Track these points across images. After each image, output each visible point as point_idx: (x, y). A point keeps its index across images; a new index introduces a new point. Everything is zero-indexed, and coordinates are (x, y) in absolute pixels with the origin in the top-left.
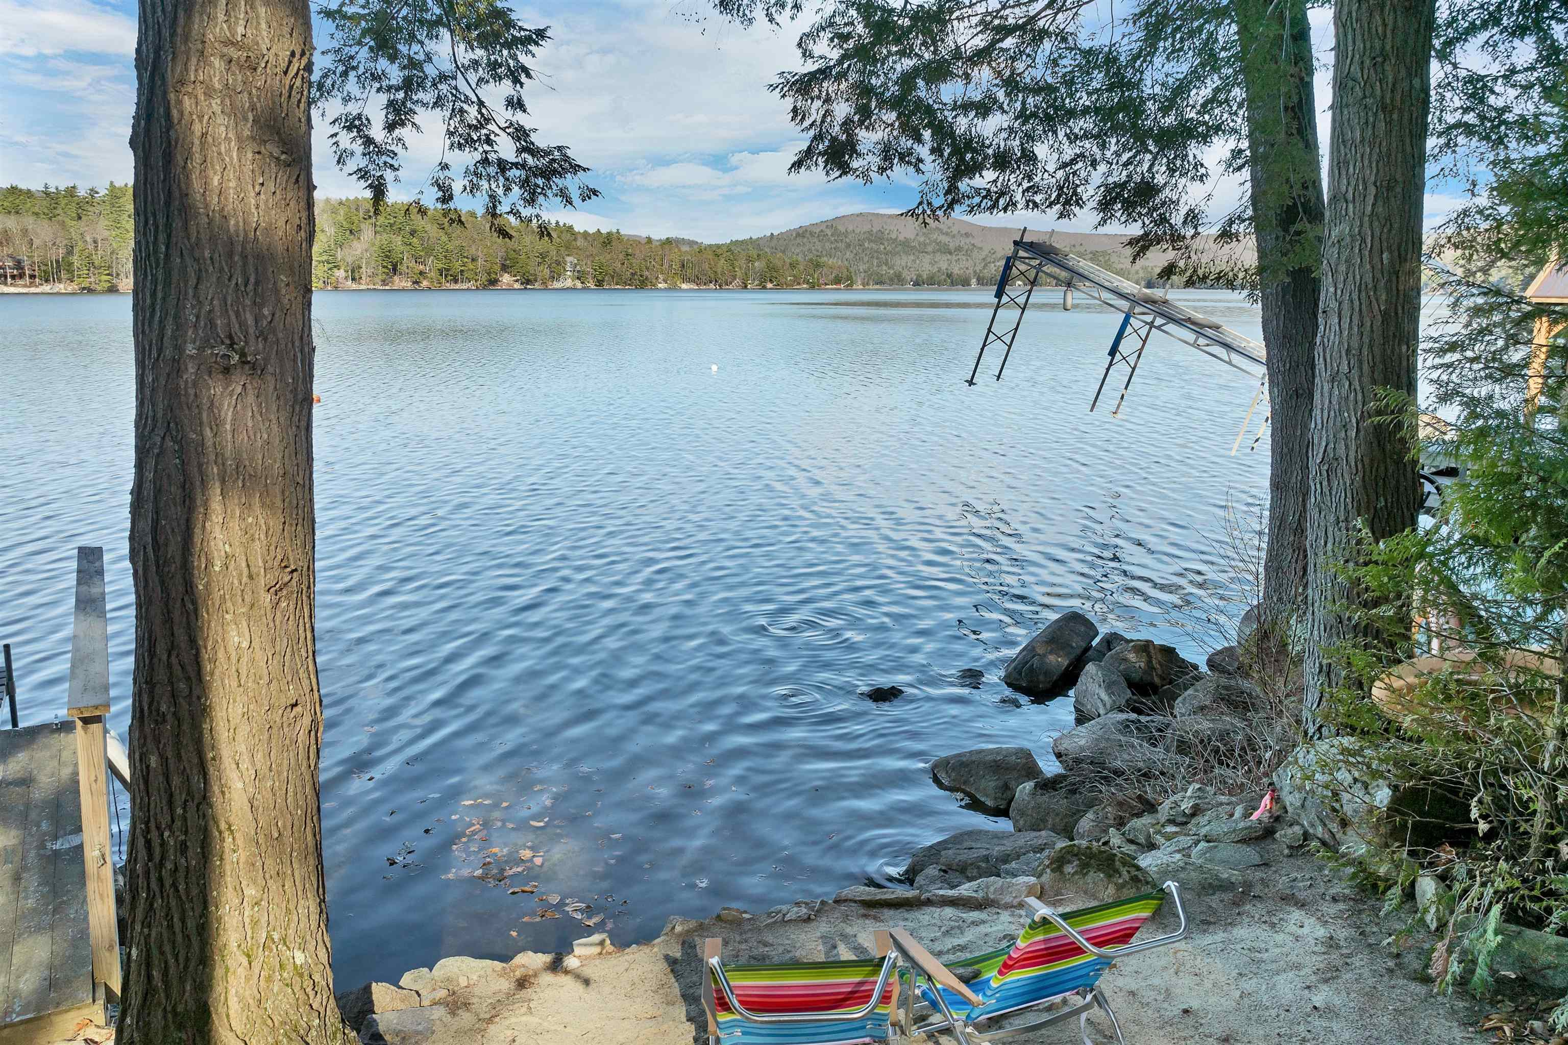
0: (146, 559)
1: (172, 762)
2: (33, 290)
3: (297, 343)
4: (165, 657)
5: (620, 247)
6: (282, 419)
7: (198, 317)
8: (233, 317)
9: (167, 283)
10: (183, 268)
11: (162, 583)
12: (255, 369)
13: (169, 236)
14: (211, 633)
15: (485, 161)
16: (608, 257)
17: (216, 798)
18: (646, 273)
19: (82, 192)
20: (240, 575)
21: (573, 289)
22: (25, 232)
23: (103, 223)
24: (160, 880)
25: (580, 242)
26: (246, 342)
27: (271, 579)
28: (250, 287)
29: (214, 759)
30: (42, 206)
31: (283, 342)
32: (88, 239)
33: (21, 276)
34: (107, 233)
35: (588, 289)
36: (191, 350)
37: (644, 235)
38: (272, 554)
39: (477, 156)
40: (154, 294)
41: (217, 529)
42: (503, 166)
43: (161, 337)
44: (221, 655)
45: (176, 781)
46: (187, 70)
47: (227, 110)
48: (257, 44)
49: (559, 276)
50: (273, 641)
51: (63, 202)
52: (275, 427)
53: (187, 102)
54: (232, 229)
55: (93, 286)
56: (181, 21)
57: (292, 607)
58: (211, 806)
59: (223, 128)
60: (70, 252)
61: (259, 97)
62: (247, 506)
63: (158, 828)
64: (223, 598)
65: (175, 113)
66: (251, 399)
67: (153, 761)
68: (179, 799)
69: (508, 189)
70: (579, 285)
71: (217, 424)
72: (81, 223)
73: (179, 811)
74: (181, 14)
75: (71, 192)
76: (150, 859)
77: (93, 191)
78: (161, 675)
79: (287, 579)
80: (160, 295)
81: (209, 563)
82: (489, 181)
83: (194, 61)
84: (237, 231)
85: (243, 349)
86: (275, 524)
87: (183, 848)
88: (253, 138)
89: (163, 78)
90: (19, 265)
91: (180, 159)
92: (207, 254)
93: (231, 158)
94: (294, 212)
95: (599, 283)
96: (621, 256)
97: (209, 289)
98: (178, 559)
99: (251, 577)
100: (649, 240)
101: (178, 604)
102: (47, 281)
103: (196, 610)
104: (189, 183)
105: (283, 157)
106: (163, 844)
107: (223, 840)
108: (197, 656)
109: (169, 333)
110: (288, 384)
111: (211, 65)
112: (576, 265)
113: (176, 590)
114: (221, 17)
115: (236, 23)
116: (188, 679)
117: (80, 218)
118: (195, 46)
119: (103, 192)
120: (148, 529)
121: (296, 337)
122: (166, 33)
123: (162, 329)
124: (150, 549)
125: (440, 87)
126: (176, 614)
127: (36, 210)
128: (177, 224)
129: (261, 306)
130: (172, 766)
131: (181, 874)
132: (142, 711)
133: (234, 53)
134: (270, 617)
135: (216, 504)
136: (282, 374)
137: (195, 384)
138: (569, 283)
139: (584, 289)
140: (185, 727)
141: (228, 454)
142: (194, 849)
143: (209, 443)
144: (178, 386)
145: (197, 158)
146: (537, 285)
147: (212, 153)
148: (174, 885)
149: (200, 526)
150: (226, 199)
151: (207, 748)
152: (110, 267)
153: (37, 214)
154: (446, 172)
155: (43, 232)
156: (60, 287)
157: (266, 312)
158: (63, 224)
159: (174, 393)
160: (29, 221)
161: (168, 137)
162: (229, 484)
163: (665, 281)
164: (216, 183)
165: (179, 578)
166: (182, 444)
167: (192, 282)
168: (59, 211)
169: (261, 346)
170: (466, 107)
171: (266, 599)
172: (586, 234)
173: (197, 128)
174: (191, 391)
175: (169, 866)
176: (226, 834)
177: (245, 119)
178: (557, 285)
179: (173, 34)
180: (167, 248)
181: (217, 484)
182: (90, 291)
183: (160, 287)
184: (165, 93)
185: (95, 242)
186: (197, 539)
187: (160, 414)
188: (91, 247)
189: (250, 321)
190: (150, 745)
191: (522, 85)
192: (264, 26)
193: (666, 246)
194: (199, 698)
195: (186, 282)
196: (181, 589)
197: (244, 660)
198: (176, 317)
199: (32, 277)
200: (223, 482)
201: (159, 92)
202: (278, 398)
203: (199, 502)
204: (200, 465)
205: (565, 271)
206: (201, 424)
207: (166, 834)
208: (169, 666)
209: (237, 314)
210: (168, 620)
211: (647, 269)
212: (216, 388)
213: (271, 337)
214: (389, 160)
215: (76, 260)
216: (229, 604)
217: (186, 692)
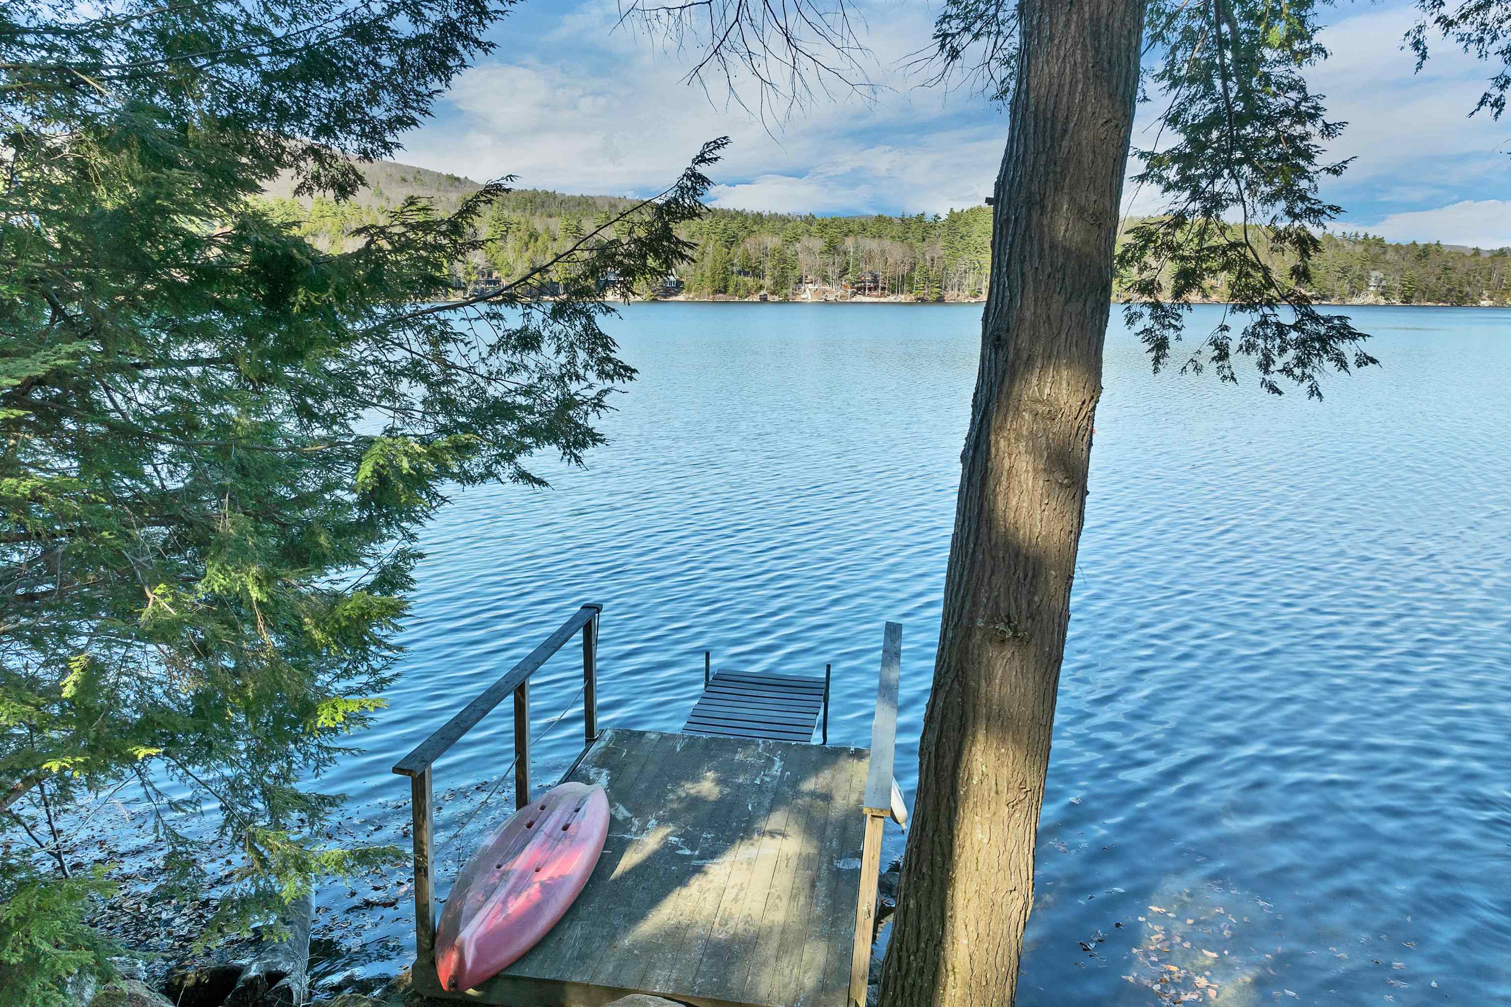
0: (929, 762)
1: (924, 909)
2: (883, 300)
3: (1056, 621)
4: (931, 834)
5: (1439, 260)
6: (1037, 678)
7: (988, 599)
8: (1012, 602)
9: (971, 571)
10: (983, 564)
11: (937, 783)
12: (1021, 641)
13: (977, 537)
14: (964, 827)
15: (1264, 323)
16: (1422, 271)
17: (948, 946)
18: (1467, 289)
19: (929, 218)
20: (990, 790)
21: (1375, 306)
22: (883, 252)
23: (941, 243)
24: (903, 987)
25: (1390, 256)
26: (1019, 622)
27: (1010, 797)
28: (1028, 579)
29: (951, 917)
30: (898, 229)
31: (1045, 621)
32: (928, 257)
33: (875, 288)
34: (942, 252)
35: (1393, 305)
36: (980, 623)
37: (1471, 245)
38: (1015, 778)
39: (1257, 317)
40: (961, 576)
41: (979, 753)
42: (1281, 330)
43: (962, 608)
44: (968, 844)
45: (924, 924)
46: (1005, 419)
47: (1030, 450)
48: (1058, 400)
49: (1360, 291)
50: (1005, 842)
51: (914, 227)
52: (1031, 684)
53: (1002, 443)
54: (1021, 537)
55: (926, 297)
56: (1007, 384)
57: (1023, 817)
58: (944, 950)
59: (1024, 464)
60: (912, 269)
61: (1053, 439)
62: (1004, 740)
63: (908, 951)
64: (975, 803)
65: (993, 450)
66: (1016, 663)
67: (912, 903)
68: (925, 937)
69: (1282, 350)
70: (1382, 301)
71: (989, 680)
72: (925, 244)
73: (923, 945)
74: (1007, 379)
75: (920, 218)
76: (900, 969)
77: (937, 217)
78: (926, 847)
79: (1022, 797)
80: (965, 578)
81: (970, 777)
82: (1265, 340)
83: (1011, 413)
84: (1024, 539)
85: (1016, 626)
86: (1020, 756)
87: (921, 972)
88: (1045, 470)
89: (989, 424)
90: (875, 280)
91: (991, 483)
92: (1001, 555)
93: (1027, 484)
94: (1067, 523)
95: (1407, 300)
96: (1438, 271)
97: (998, 580)
98: (950, 768)
99: (997, 793)
100: (1477, 252)
101: (945, 801)
102: (893, 292)
103: (956, 808)
104: (995, 503)
105: (1065, 481)
106: (909, 964)
107: (947, 976)
108: (952, 840)
109: (967, 607)
110: (1044, 653)
111: (1023, 418)
112: (1381, 280)
113: (946, 791)
114: (1035, 381)
115: (1045, 386)
116: (943, 855)
117: (924, 240)
118: (1013, 402)
119: (944, 217)
120: (934, 742)
121: (1056, 616)
122: (995, 390)
123: (963, 602)
124: (932, 755)
125: (1229, 253)
126: (943, 807)
127: (894, 234)
128: (984, 530)
129: (1034, 594)
130: (923, 912)
131: (917, 990)
132: (910, 865)
133: (1040, 408)
134: (1006, 824)
135: (981, 736)
136: (1042, 644)
137: (980, 647)
138: (1371, 299)
139: (1387, 305)
140: (936, 888)
141: (994, 701)
142: (927, 977)
143: (983, 691)
144: (967, 647)
145: (1004, 483)
146: (1333, 301)
147: (1014, 483)
148: (911, 995)
149: (967, 749)
150: (1020, 515)
151: (948, 908)
152: (941, 281)
153: (893, 237)
154: (1225, 333)
155: (896, 252)
156: (902, 298)
157: (1036, 599)
158: (911, 245)
159: (964, 651)
160: (887, 243)
161: (987, 467)
162: (992, 722)
163: (1491, 298)
164: (1014, 503)
165: (949, 781)
166: (964, 686)
167: (987, 574)
168: (910, 235)
169: (1029, 624)
170: (1252, 272)
171: (1005, 811)
172: (1398, 248)
173: (1007, 463)
174: (976, 652)
175: (910, 981)
176: (951, 973)
177: (1041, 456)
178: (1356, 301)
179: (1000, 392)
180: (975, 545)
181: (984, 721)
182: (923, 301)
183: (966, 573)
184: (988, 435)
185: (933, 260)
186: (965, 758)
187: (953, 664)
188: (929, 264)
189: (1024, 606)
190: (912, 891)
191: (1309, 256)
192: (1064, 385)
193: (1499, 259)
194: (948, 871)
195: (984, 572)
196: (949, 790)
197: (983, 852)
198: (974, 596)
199: (883, 289)
200: (988, 720)
201: (984, 433)
202: (1036, 662)
203: (969, 732)
204: (974, 705)
205: (1368, 285)
206: (979, 676)
207: (912, 958)
208: (933, 842)
209: (1016, 600)
210: (937, 807)
211: (1469, 284)
212: (992, 652)
213: (1038, 618)
214: (1173, 322)
215: (916, 275)
216: (979, 809)
217: (940, 864)
